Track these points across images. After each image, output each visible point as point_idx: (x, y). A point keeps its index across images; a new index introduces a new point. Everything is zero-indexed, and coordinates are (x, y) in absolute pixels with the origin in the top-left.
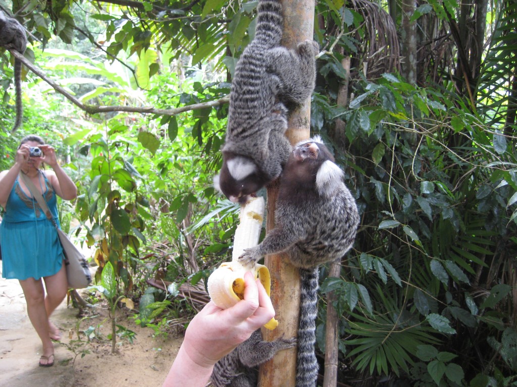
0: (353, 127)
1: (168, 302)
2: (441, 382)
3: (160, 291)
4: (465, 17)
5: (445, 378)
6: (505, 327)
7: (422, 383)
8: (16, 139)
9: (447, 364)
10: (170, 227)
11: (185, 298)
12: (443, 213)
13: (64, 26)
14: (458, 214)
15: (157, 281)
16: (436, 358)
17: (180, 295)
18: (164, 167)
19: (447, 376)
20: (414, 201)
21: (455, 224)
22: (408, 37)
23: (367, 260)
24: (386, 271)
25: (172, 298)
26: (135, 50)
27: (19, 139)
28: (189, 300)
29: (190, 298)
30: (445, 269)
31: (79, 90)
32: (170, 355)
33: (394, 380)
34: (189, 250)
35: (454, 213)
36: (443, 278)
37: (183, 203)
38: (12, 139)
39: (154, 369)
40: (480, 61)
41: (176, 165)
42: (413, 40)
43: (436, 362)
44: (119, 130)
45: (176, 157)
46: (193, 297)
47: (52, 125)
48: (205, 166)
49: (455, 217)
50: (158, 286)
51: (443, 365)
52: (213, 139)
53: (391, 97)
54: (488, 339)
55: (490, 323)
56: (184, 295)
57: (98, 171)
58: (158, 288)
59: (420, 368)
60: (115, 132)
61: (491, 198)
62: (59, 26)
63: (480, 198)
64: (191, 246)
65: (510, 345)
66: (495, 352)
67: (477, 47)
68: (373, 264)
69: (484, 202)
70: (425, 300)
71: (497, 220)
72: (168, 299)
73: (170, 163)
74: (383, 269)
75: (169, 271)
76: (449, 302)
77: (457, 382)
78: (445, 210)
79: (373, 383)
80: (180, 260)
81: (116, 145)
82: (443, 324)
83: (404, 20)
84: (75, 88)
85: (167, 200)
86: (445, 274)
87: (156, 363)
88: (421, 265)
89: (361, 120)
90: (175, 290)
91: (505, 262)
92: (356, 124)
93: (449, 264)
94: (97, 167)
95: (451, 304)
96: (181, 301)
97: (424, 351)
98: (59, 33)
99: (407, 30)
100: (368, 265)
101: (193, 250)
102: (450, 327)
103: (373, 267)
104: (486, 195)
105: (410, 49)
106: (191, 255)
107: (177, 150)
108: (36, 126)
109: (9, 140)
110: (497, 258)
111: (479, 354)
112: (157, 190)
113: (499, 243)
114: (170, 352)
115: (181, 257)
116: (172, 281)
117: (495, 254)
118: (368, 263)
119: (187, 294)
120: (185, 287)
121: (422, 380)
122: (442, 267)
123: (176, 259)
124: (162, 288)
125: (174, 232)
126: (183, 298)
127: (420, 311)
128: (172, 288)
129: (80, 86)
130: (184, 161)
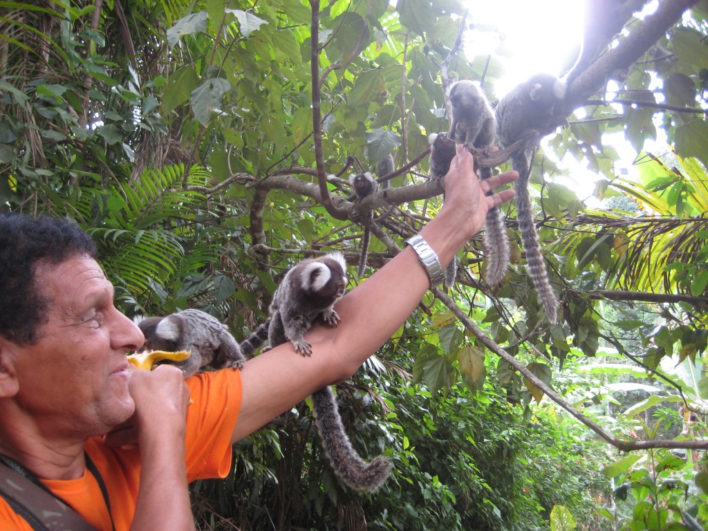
8: (540, 467)
13: (586, 336)
26: (686, 355)
27: (543, 467)
31: (626, 398)
38: (535, 467)
44: (671, 465)
47: (587, 448)
57: (642, 523)
60: (665, 467)
62: (580, 336)
81: (669, 486)
84: (621, 396)
94: (642, 517)
98: (580, 344)
108: (565, 449)
109: (531, 468)
129: (628, 392)
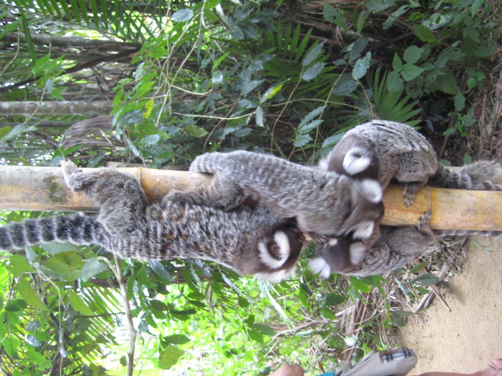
0: (157, 151)
1: (365, 345)
2: (423, 68)
3: (355, 354)
4: (78, 57)
5: (419, 64)
6: (366, 9)
7: (425, 86)
9: (404, 63)
10: (290, 345)
11: (360, 328)
12: (258, 69)
14: (259, 56)
15: (344, 358)
16: (399, 73)
17: (357, 334)
18: (229, 351)
19: (415, 61)
20: (247, 97)
21: (269, 59)
22: (94, 109)
23: (300, 139)
24: (310, 122)
25: (361, 342)
28: (363, 324)
29: (360, 323)
30: (310, 66)
32: (417, 343)
33: (431, 117)
34: (313, 326)
35: (258, 59)
36: (319, 67)
37: (255, 329)
39: (432, 359)
40: (120, 43)
41: (228, 339)
42: (96, 104)
43: (403, 73)
45: (219, 339)
46: (359, 320)
48: (229, 310)
49: (262, 58)
50: (349, 357)
51: (405, 65)
52: (191, 299)
53: (129, 115)
54: (385, 28)
55: (363, 23)
56: (358, 330)
58: (352, 356)
59: (411, 88)
61: (243, 26)
63: (243, 35)
64: (309, 324)
65: (382, 3)
66: (396, 22)
67: (107, 45)
68: (303, 134)
69: (247, 32)
70: (343, 85)
71: (263, 19)
72: (361, 346)
73: (225, 345)
74: (309, 124)
75: (335, 345)
76: (345, 63)
77: (422, 52)
78: (254, 68)
79: (435, 137)
80: (323, 334)
82: (362, 65)
83: (78, 112)
85: (268, 350)
86: (316, 66)
87: (425, 357)
88: (316, 93)
89: (150, 143)
90: (352, 338)
91: (305, 12)
92: (154, 149)
93: (306, 62)
95: (347, 61)
96: (363, 333)
97: (393, 85)
99: (87, 109)
100: (305, 138)
101: (314, 321)
102: (365, 58)
103: (307, 134)
104: (240, 30)
105: (105, 107)
106: (318, 323)
107: (213, 338)
110: (302, 19)
111: (401, 37)
112: (256, 359)
113: (288, 18)
114: (415, 343)
115: (321, 333)
116: (344, 343)
117: (299, 22)
118: (303, 139)
119: (356, 327)
120: (349, 329)
121: (422, 86)
122: (309, 68)
123: (323, 339)
124: (351, 352)
125: (295, 340)
126: (360, 330)
127: (354, 89)
128: (350, 341)
130: (224, 332)
